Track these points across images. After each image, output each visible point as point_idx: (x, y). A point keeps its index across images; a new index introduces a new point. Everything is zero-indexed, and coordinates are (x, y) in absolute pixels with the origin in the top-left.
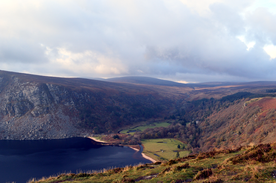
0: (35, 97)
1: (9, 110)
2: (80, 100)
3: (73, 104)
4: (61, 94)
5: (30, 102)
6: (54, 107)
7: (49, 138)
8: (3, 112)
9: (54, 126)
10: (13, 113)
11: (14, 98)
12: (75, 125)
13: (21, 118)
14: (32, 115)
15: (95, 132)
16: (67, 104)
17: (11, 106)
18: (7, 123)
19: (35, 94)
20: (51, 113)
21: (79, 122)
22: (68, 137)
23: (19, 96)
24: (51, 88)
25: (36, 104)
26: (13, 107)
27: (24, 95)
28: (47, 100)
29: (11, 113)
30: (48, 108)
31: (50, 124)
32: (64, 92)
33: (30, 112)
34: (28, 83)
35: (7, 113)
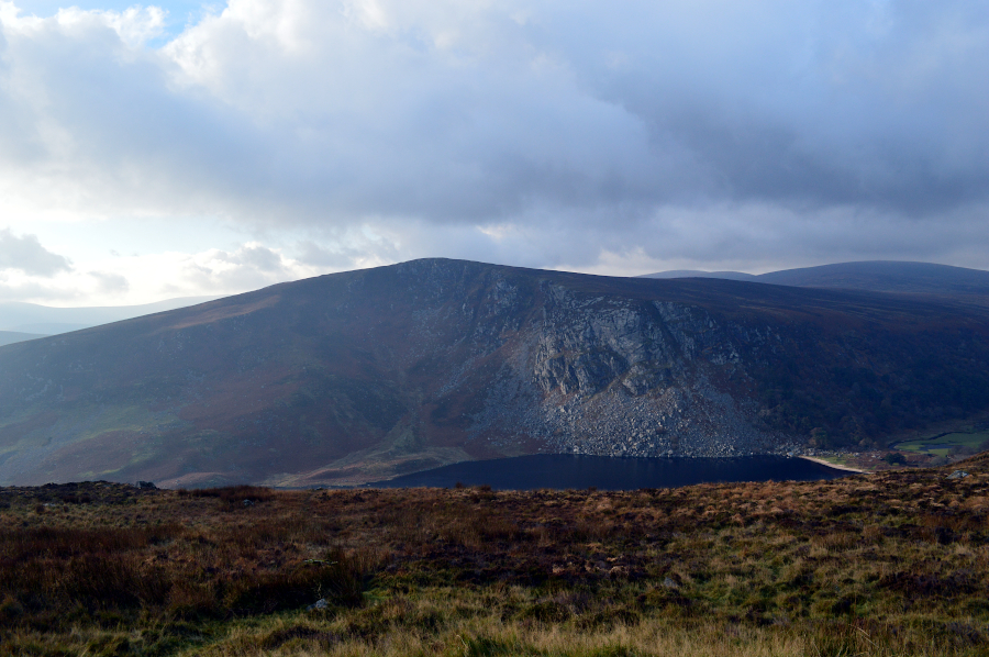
0: (630, 338)
1: (561, 373)
2: (755, 349)
3: (737, 360)
4: (700, 331)
5: (615, 354)
6: (685, 369)
7: (689, 454)
8: (541, 382)
9: (695, 421)
10: (572, 383)
11: (567, 343)
12: (755, 423)
13: (596, 397)
14: (627, 391)
15: (818, 442)
16: (720, 360)
17: (564, 363)
18: (563, 410)
19: (629, 331)
20: (678, 386)
21: (765, 412)
22: (740, 454)
23: (585, 338)
24: (668, 314)
25: (633, 359)
26: (570, 367)
27: (597, 334)
28: (663, 347)
29: (566, 382)
30: (668, 372)
31: (683, 417)
32: (706, 323)
33: (620, 382)
34: (599, 299)
35: (554, 385)
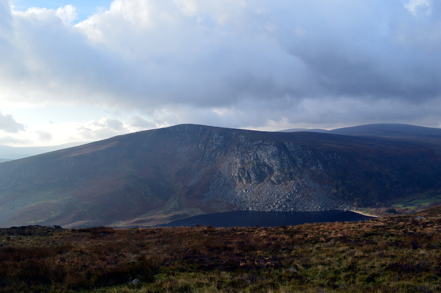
0: (274, 159)
1: (243, 175)
2: (329, 163)
3: (321, 168)
4: (305, 155)
5: (267, 166)
6: (298, 172)
7: (301, 210)
8: (234, 178)
9: (303, 195)
10: (249, 179)
11: (246, 161)
12: (329, 196)
13: (259, 185)
14: (273, 182)
15: (358, 204)
16: (314, 168)
17: (245, 170)
18: (244, 191)
19: (273, 155)
20: (295, 180)
21: (334, 191)
22: (323, 210)
23: (254, 159)
24: (291, 148)
25: (275, 168)
26: (248, 172)
27: (259, 157)
28: (289, 162)
29: (246, 179)
30: (291, 174)
31: (298, 193)
32: (307, 152)
33: (270, 178)
34: (260, 142)
35: (240, 180)
